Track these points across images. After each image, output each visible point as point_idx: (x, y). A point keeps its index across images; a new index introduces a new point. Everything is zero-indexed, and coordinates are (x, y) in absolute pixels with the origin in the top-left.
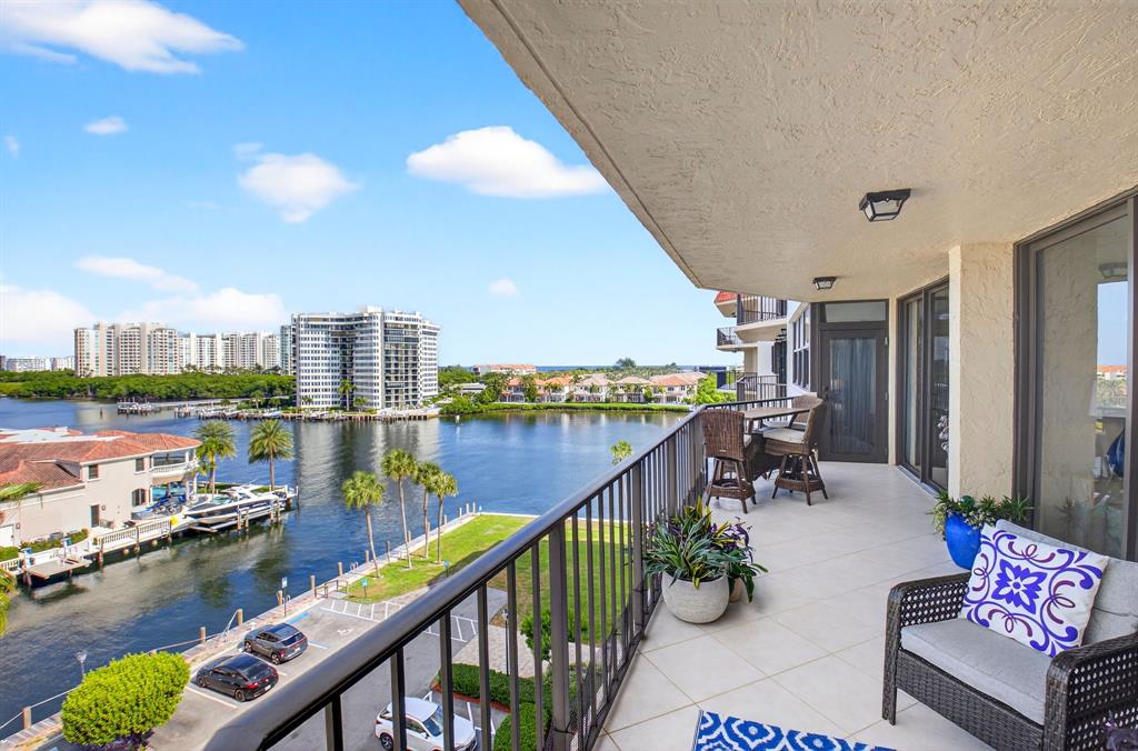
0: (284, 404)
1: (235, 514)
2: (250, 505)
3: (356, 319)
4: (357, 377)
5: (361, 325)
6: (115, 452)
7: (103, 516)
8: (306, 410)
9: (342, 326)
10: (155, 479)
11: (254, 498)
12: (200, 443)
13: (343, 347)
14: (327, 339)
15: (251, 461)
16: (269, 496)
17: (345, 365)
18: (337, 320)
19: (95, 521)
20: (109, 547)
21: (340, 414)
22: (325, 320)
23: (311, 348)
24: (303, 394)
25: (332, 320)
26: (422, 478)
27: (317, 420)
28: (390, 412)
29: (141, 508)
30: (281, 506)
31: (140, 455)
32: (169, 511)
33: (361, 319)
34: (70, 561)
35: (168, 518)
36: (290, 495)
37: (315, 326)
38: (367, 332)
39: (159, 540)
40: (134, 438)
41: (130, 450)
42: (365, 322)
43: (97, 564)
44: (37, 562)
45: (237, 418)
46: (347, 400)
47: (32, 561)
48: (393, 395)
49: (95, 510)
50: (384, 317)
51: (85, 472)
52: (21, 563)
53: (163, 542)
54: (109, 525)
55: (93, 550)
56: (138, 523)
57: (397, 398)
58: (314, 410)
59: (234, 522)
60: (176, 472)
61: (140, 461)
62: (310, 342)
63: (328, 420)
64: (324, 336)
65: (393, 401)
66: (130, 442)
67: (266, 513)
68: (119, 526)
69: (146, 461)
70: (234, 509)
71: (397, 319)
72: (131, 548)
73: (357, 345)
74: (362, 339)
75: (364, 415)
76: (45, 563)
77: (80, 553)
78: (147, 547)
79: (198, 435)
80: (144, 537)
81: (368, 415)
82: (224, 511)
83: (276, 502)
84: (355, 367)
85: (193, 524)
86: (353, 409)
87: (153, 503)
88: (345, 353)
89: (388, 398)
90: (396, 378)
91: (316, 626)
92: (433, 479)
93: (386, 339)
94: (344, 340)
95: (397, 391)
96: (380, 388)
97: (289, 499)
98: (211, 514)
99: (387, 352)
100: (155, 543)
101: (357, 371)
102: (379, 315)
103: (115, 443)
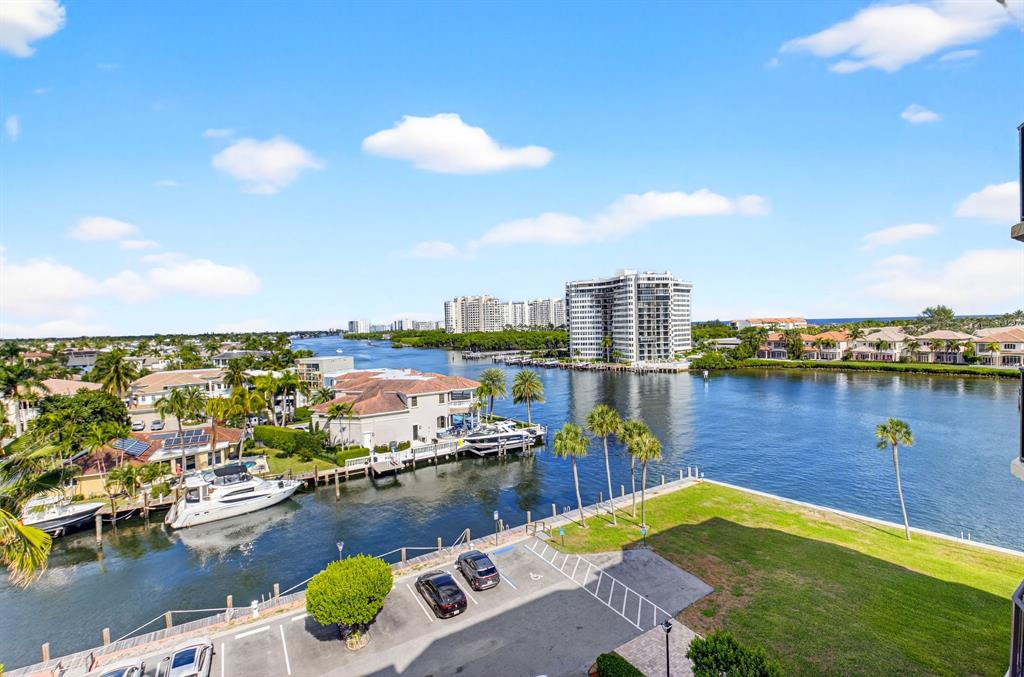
0: (561, 355)
1: (496, 444)
2: (508, 438)
3: (615, 282)
4: (616, 333)
5: (619, 288)
6: (427, 388)
7: (420, 433)
8: (577, 361)
9: (603, 289)
10: (452, 410)
11: (511, 433)
12: (480, 385)
13: (605, 307)
14: (592, 301)
15: (515, 402)
16: (523, 432)
17: (606, 323)
18: (600, 284)
19: (416, 437)
20: (419, 456)
21: (600, 365)
22: (590, 285)
23: (579, 310)
24: (575, 347)
25: (595, 285)
26: (627, 437)
27: (584, 369)
28: (643, 365)
29: (443, 430)
30: (531, 440)
31: (442, 392)
32: (458, 435)
33: (618, 281)
34: (393, 463)
35: (457, 440)
36: (538, 433)
37: (583, 291)
38: (622, 293)
39: (449, 455)
40: (441, 379)
41: (437, 387)
42: (621, 284)
43: (412, 467)
44: (379, 460)
45: (529, 364)
46: (609, 353)
47: (375, 459)
48: (646, 349)
49: (415, 427)
50: (637, 279)
51: (410, 401)
52: (370, 460)
53: (452, 458)
54: (423, 440)
55: (410, 457)
56: (440, 441)
57: (649, 352)
58: (581, 361)
59: (496, 450)
60: (465, 405)
61: (441, 395)
62: (579, 304)
63: (592, 370)
64: (589, 299)
65: (646, 354)
66: (438, 381)
67: (519, 445)
68: (429, 442)
69: (446, 396)
70: (495, 440)
71: (649, 279)
72: (433, 459)
73: (615, 305)
74: (620, 299)
75: (619, 366)
76: (383, 462)
77: (402, 457)
78: (442, 460)
79: (483, 379)
80: (441, 452)
81: (624, 366)
82: (490, 440)
83: (527, 438)
84: (614, 325)
85: (472, 447)
86: (612, 361)
87: (450, 427)
88: (606, 313)
89: (642, 352)
90: (649, 334)
91: (515, 562)
92: (637, 439)
93: (639, 298)
94: (605, 301)
95: (649, 346)
96: (634, 342)
97: (540, 436)
98: (482, 441)
99: (640, 310)
100: (447, 457)
101: (616, 328)
102: (633, 278)
103: (429, 382)
